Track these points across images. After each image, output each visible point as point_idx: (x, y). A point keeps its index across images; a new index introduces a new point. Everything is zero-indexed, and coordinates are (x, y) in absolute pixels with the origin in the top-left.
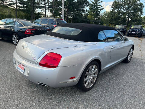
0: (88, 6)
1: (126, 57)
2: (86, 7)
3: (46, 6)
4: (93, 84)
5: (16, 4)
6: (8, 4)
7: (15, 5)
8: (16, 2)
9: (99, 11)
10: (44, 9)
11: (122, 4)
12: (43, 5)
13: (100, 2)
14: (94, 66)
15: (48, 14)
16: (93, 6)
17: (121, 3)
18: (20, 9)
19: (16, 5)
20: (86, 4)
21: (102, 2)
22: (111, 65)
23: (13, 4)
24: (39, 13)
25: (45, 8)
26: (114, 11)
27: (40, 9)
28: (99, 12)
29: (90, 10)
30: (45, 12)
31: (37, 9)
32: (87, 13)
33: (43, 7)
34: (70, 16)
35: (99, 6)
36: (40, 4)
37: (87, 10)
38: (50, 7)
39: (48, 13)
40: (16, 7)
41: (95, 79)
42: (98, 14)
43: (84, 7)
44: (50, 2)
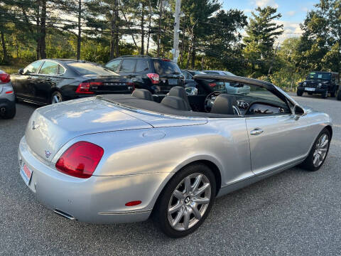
0: (243, 26)
1: (306, 154)
2: (238, 30)
3: (145, 29)
4: (197, 221)
5: (80, 26)
6: (63, 26)
7: (78, 28)
8: (80, 23)
9: (272, 37)
10: (140, 36)
11: (328, 21)
12: (137, 28)
13: (275, 17)
14: (200, 176)
15: (148, 47)
16: (256, 25)
17: (328, 18)
18: (88, 36)
19: (80, 29)
20: (239, 21)
21: (279, 16)
22: (256, 176)
23: (73, 27)
24: (129, 46)
25: (143, 33)
26: (309, 37)
27: (131, 36)
28: (271, 39)
29: (249, 36)
30: (143, 41)
31: (123, 37)
32: (242, 42)
33: (136, 31)
34: (200, 50)
35: (272, 27)
36: (132, 24)
37: (240, 36)
38: (152, 30)
39: (148, 45)
40: (80, 32)
41: (203, 208)
42: (268, 45)
43: (235, 29)
44: (153, 19)
